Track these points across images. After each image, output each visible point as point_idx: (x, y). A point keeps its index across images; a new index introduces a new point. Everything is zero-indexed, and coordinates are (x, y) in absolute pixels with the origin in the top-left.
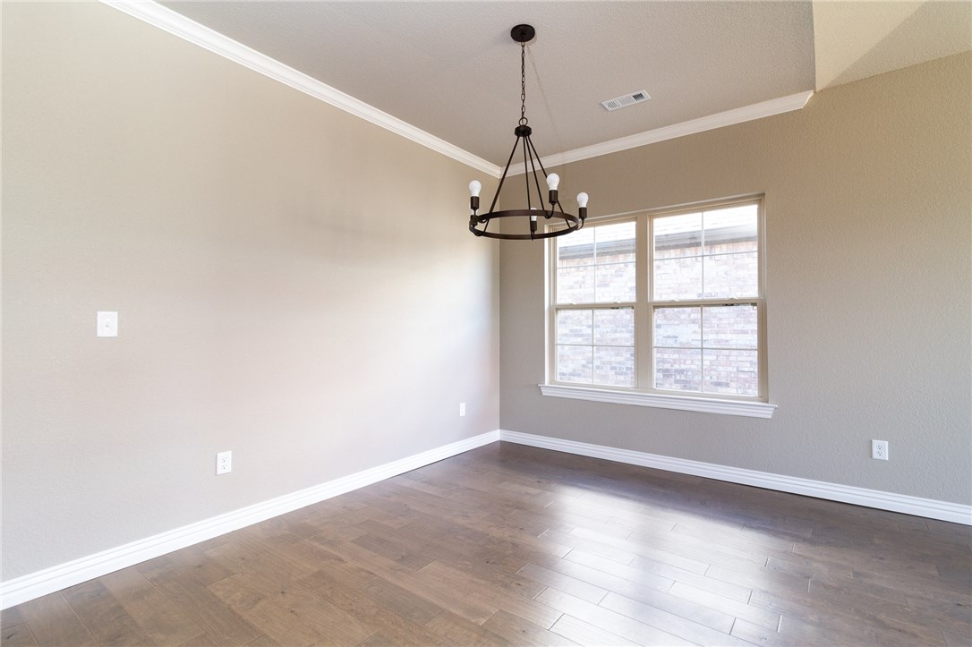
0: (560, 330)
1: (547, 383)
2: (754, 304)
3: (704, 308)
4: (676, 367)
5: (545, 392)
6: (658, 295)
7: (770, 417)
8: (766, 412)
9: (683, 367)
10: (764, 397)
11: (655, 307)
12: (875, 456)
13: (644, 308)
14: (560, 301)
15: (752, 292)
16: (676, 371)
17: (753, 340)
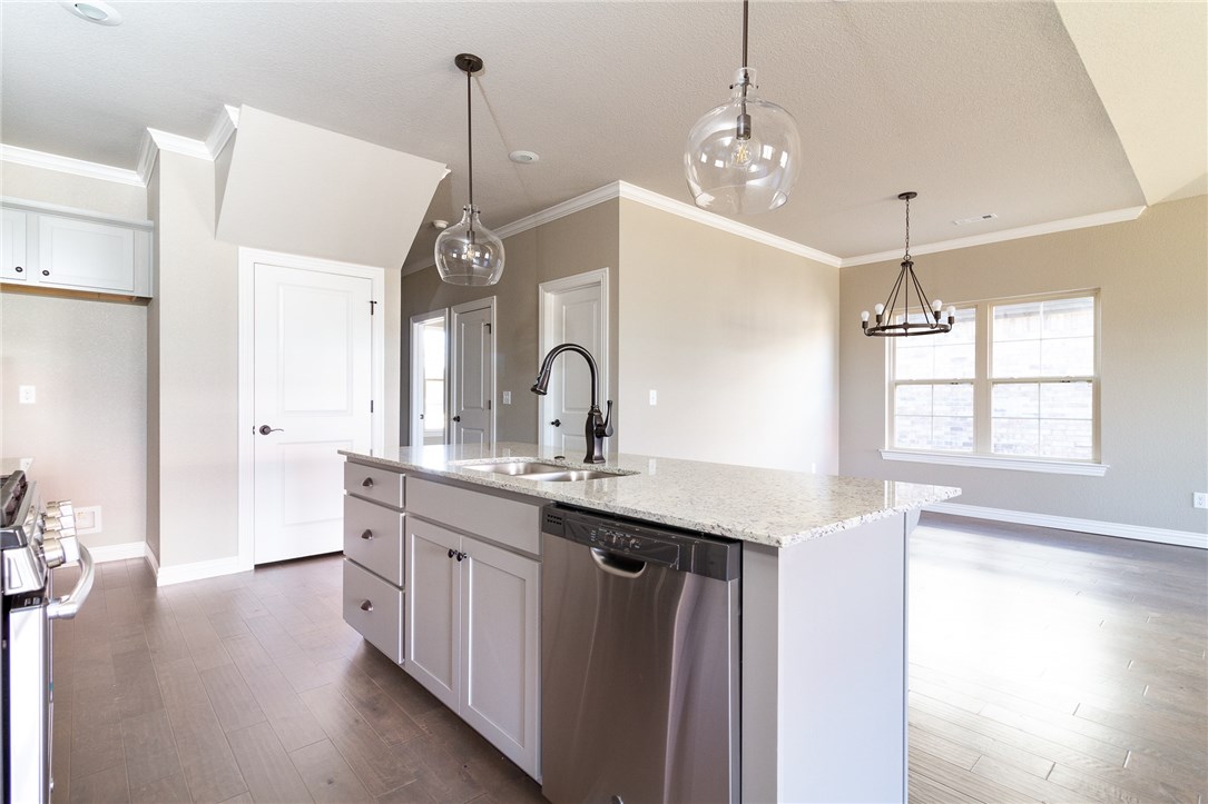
0: (898, 403)
1: (887, 448)
2: (1090, 381)
3: (1042, 384)
4: (1004, 441)
5: (885, 456)
6: (997, 371)
7: (1102, 475)
8: (1100, 471)
9: (1011, 441)
10: (1098, 461)
11: (994, 383)
12: (1196, 505)
13: (983, 384)
14: (899, 377)
15: (1089, 372)
16: (1004, 446)
17: (1088, 413)
